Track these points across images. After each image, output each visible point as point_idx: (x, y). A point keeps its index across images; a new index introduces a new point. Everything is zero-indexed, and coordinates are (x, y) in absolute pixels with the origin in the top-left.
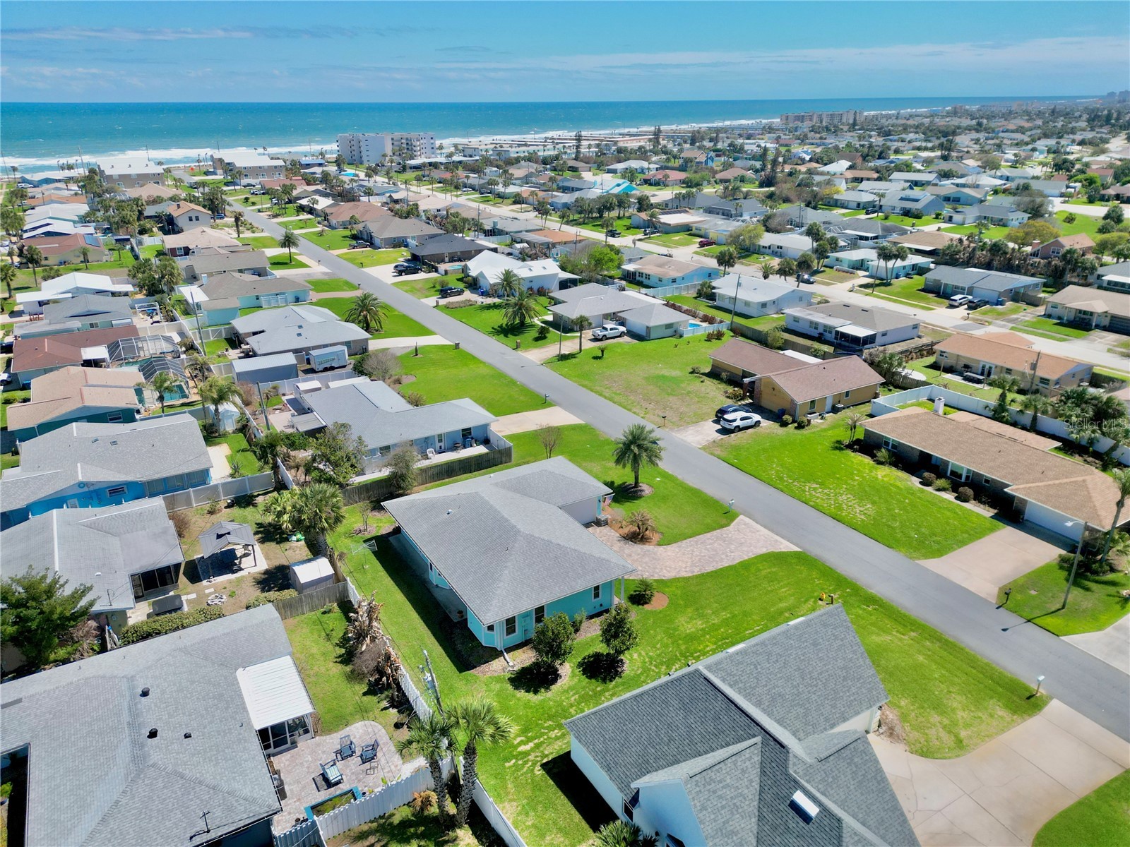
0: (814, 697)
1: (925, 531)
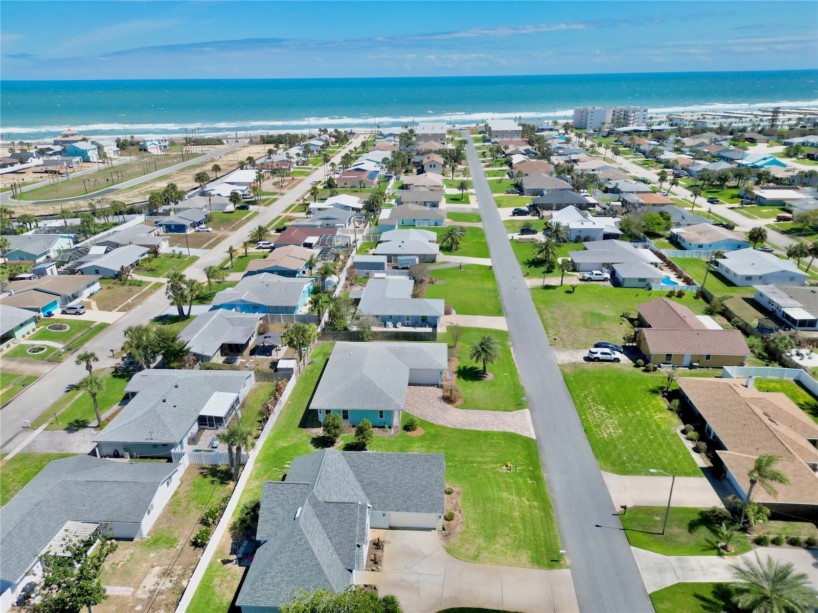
0: (395, 492)
1: (636, 458)
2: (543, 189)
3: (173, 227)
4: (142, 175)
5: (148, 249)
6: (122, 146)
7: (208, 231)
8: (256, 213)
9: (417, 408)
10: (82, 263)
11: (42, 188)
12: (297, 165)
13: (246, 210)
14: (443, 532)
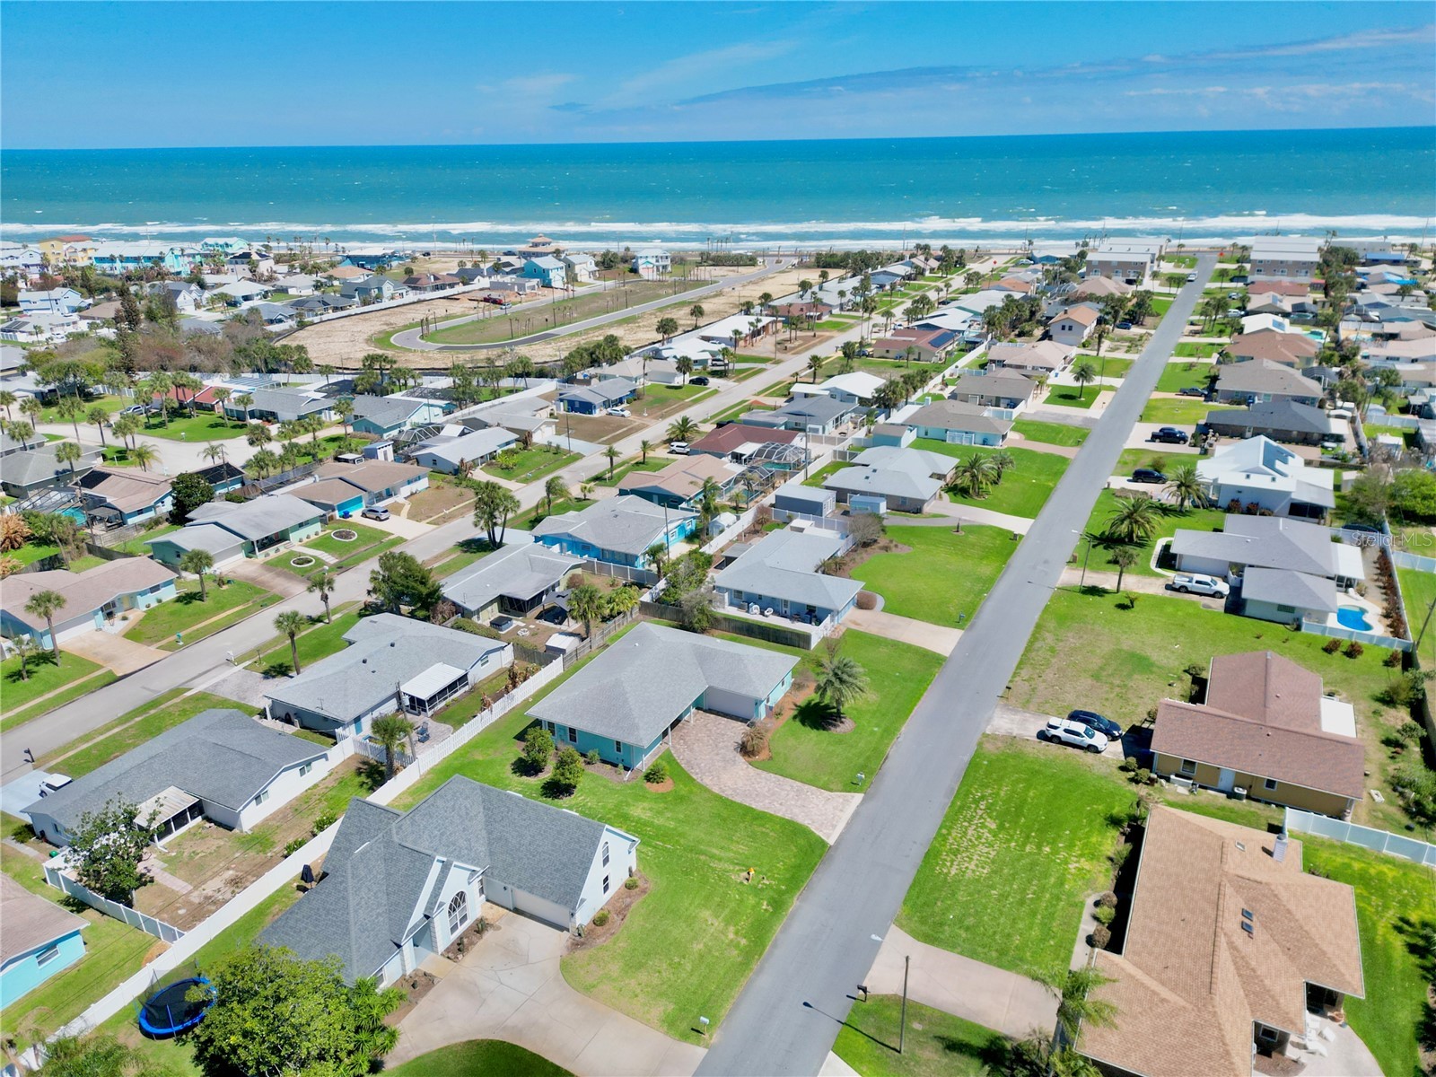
1: (970, 921)
2: (1255, 394)
3: (577, 405)
4: (605, 313)
5: (517, 436)
6: (607, 263)
7: (623, 416)
8: (716, 392)
9: (691, 750)
10: (424, 447)
11: (466, 325)
12: (842, 309)
13: (702, 386)
14: (578, 938)
